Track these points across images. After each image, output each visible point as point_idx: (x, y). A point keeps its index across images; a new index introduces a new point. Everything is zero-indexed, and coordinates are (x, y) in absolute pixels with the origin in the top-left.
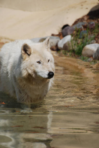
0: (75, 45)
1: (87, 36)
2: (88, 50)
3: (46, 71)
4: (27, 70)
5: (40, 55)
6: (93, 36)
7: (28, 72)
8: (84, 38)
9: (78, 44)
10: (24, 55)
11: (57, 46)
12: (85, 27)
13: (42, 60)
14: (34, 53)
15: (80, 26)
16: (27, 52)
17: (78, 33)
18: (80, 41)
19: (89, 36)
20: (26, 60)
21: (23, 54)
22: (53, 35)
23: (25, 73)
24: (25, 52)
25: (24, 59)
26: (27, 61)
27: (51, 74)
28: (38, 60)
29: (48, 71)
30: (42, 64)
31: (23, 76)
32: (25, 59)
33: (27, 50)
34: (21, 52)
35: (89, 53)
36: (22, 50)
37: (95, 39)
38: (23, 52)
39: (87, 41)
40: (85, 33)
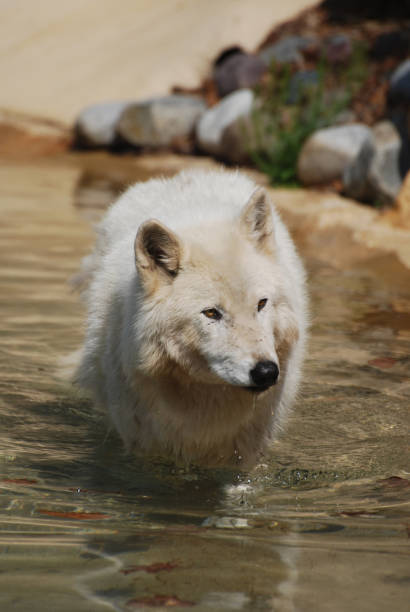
0: (269, 130)
1: (319, 95)
2: (323, 151)
3: (245, 354)
4: (160, 344)
5: (221, 278)
6: (342, 95)
7: (165, 352)
8: (304, 102)
9: (281, 126)
10: (145, 272)
11: (193, 135)
12: (311, 56)
13: (228, 306)
14: (194, 266)
15: (289, 51)
16: (163, 260)
17: (283, 83)
18: (288, 114)
19: (326, 95)
20: (158, 296)
21: (144, 267)
22: (177, 91)
23: (150, 358)
24: (153, 261)
25: (148, 293)
26: (158, 302)
27: (266, 371)
28: (210, 304)
29: (254, 355)
30: (226, 321)
31: (140, 367)
32: (154, 291)
33: (163, 253)
34: (136, 260)
35: (329, 165)
36: (138, 250)
37: (350, 105)
38: (144, 260)
39: (319, 115)
40: (310, 81)
